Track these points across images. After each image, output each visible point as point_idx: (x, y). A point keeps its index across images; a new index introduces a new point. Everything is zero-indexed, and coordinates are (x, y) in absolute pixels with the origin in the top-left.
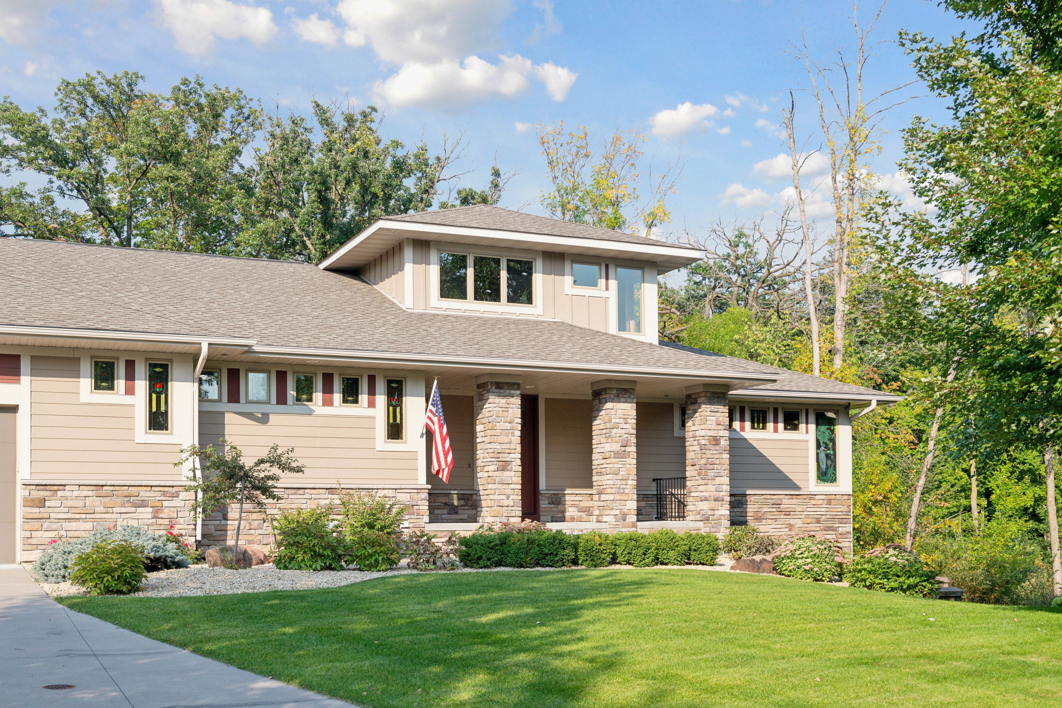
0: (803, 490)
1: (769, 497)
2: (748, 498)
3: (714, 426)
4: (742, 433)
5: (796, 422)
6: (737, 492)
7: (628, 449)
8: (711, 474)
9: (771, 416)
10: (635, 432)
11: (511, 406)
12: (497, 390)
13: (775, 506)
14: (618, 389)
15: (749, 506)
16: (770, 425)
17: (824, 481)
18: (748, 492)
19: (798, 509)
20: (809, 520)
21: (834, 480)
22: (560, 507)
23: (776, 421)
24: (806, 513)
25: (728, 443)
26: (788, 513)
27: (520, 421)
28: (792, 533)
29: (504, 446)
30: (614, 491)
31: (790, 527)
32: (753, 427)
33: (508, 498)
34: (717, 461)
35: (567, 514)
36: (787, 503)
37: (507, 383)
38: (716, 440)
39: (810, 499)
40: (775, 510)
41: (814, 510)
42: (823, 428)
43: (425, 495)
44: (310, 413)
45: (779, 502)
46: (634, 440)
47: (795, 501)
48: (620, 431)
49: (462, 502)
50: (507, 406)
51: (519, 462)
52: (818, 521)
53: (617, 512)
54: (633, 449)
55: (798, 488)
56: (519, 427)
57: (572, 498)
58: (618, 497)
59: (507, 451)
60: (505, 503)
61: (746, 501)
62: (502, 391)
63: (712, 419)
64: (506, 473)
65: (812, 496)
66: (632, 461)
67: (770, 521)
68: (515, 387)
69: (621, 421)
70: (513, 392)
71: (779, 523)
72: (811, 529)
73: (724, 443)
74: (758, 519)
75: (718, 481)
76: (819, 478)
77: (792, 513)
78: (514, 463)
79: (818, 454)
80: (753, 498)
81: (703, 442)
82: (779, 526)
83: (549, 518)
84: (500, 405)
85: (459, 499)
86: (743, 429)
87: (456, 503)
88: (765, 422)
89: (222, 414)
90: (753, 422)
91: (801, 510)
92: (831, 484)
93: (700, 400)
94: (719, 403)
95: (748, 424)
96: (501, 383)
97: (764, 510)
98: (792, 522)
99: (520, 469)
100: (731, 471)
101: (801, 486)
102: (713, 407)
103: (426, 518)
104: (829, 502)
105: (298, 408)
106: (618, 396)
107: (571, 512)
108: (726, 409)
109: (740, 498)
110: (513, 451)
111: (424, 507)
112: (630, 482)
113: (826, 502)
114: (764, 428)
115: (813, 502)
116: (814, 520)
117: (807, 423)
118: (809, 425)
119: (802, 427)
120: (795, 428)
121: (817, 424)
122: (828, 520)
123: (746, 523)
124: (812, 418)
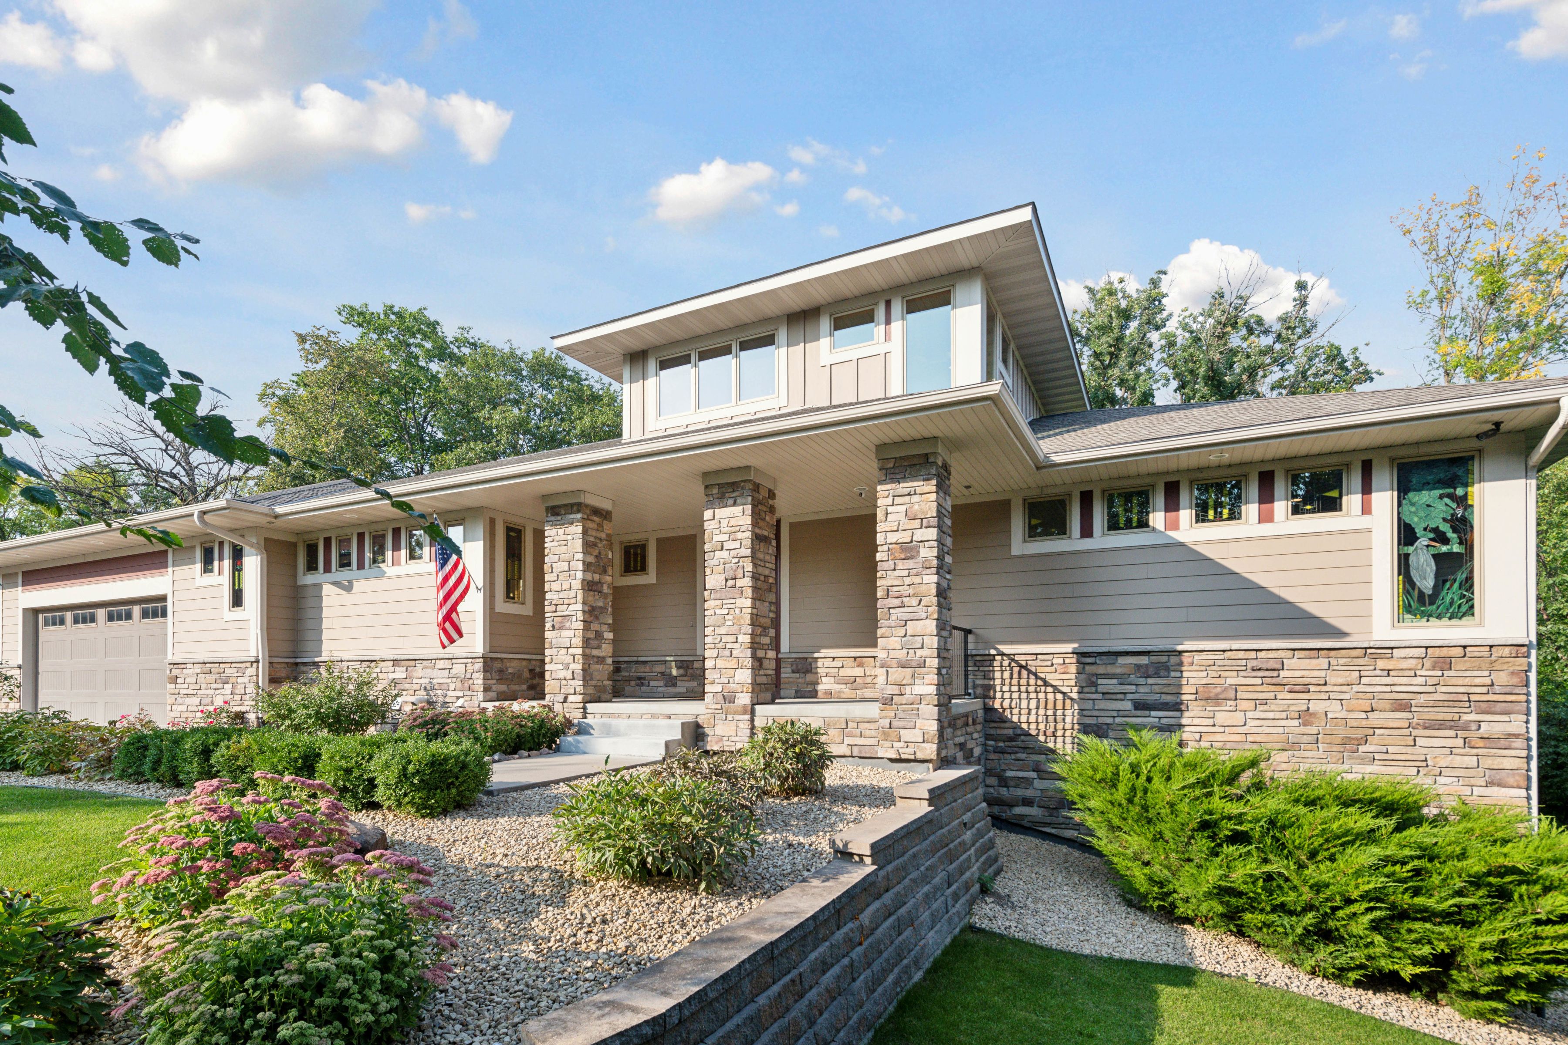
0: (1355, 637)
1: (1241, 655)
2: (1186, 658)
4: (1172, 533)
6: (1149, 648)
7: (738, 583)
9: (1252, 491)
10: (751, 553)
11: (570, 537)
12: (553, 518)
13: (1261, 674)
15: (1185, 674)
16: (1251, 509)
17: (1427, 615)
18: (1180, 648)
19: (1333, 678)
20: (1369, 704)
22: (809, 677)
23: (1267, 499)
24: (1356, 688)
26: (1301, 688)
28: (1313, 730)
30: (715, 653)
31: (1305, 717)
32: (1202, 519)
33: (567, 668)
35: (820, 687)
36: (1299, 666)
37: (565, 505)
39: (1375, 656)
40: (1259, 681)
41: (1388, 680)
42: (1423, 496)
43: (480, 666)
44: (382, 575)
45: (1272, 664)
46: (750, 566)
47: (1325, 662)
49: (682, 672)
50: (565, 537)
51: (580, 616)
52: (1403, 706)
53: (720, 688)
54: (747, 581)
55: (1341, 634)
57: (828, 663)
58: (721, 663)
59: (566, 601)
60: (562, 675)
61: (1181, 664)
62: (559, 518)
64: (565, 633)
65: (1381, 650)
67: (1247, 705)
68: (575, 508)
69: (726, 537)
70: (572, 516)
71: (1273, 707)
72: (1376, 724)
74: (1213, 698)
76: (1408, 609)
77: (1312, 688)
78: (574, 618)
79: (1403, 557)
80: (1197, 657)
82: (1271, 715)
83: (793, 692)
84: (557, 538)
85: (678, 668)
86: (1173, 524)
87: (674, 672)
91: (1340, 681)
92: (1454, 622)
95: (1188, 515)
96: (559, 507)
97: (1230, 681)
98: (1312, 706)
101: (1345, 629)
103: (481, 696)
104: (1445, 664)
105: (374, 571)
106: (724, 496)
107: (825, 685)
108: (932, 486)
109: (1164, 659)
110: (573, 601)
111: (479, 681)
112: (741, 638)
113: (1428, 663)
115: (1381, 664)
116: (1387, 705)
117: (1367, 490)
118: (1375, 496)
119: (1352, 501)
120: (1332, 505)
121: (1403, 489)
122: (1436, 704)
123: (1177, 707)
124: (1383, 477)
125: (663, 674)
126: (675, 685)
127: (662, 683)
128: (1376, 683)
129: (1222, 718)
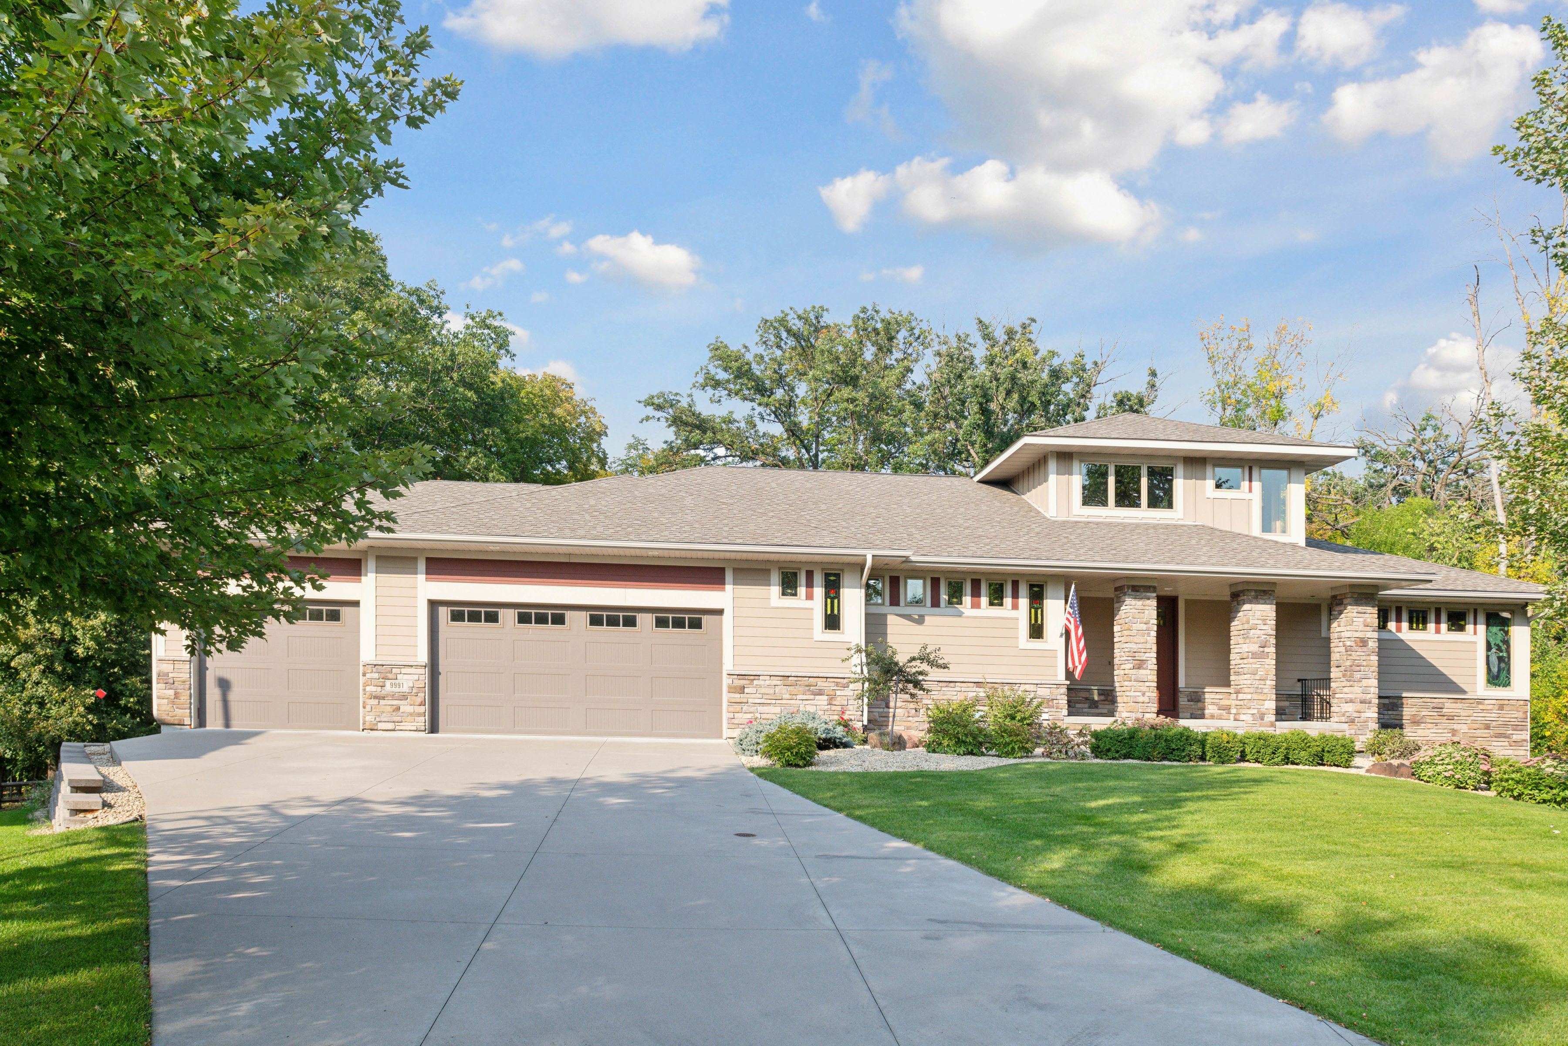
0: (1471, 694)
1: (1429, 700)
2: (1405, 701)
3: (1361, 628)
4: (1398, 634)
5: (1462, 623)
7: (1266, 650)
8: (1357, 676)
9: (1432, 617)
10: (1274, 633)
11: (1147, 608)
12: (1133, 593)
13: (1436, 710)
14: (1256, 591)
15: (1405, 709)
16: (1431, 626)
17: (1495, 685)
18: (1404, 695)
19: (1463, 713)
20: (1476, 726)
21: (1507, 684)
22: (1200, 705)
23: (1438, 622)
24: (1472, 718)
25: (1377, 644)
26: (1451, 718)
27: (1155, 622)
29: (1140, 646)
30: (1252, 690)
31: (1454, 732)
32: (1411, 628)
33: (1144, 695)
34: (1364, 663)
35: (1207, 712)
36: (1450, 707)
37: (1143, 587)
38: (1363, 642)
39: (1478, 703)
40: (1435, 714)
41: (1483, 714)
42: (1495, 629)
43: (1064, 690)
44: (960, 615)
45: (1440, 706)
46: (1273, 641)
47: (1459, 705)
48: (1259, 632)
49: (1102, 697)
50: (1142, 608)
51: (1155, 661)
52: (1487, 727)
53: (1255, 711)
54: (1273, 650)
55: (1464, 692)
56: (1155, 628)
57: (1212, 696)
58: (1255, 696)
59: (1143, 651)
60: (1141, 699)
61: (1402, 704)
62: (1138, 594)
63: (1359, 621)
64: (1142, 672)
65: (1480, 701)
66: (1270, 662)
67: (1430, 726)
68: (1151, 590)
69: (1260, 622)
70: (1149, 594)
71: (1440, 727)
72: (1478, 735)
73: (1373, 645)
74: (1416, 722)
75: (1365, 682)
76: (1489, 681)
77: (1456, 718)
78: (1150, 662)
79: (1488, 657)
80: (1410, 701)
81: (1348, 643)
82: (1441, 731)
83: (1189, 715)
85: (1099, 695)
86: (1399, 629)
87: (1096, 698)
88: (1425, 622)
89: (884, 616)
90: (1411, 622)
91: (1466, 714)
92: (1504, 688)
93: (1345, 601)
94: (1367, 605)
95: (1405, 625)
96: (1136, 586)
97: (1424, 714)
98: (1456, 727)
99: (1156, 667)
100: (1379, 673)
101: (1467, 690)
102: (1360, 609)
103: (1065, 712)
104: (1501, 707)
105: (950, 610)
106: (1256, 598)
107: (1210, 710)
108: (1375, 610)
109: (1393, 701)
110: (1149, 651)
111: (1063, 701)
112: (1268, 682)
113: (1496, 707)
114: (1425, 629)
115: (1481, 707)
116: (1482, 726)
117: (1475, 624)
118: (1478, 626)
119: (1470, 627)
120: (1461, 629)
121: (1488, 625)
122: (1499, 726)
123: (1401, 727)
124: (1481, 618)
125: (1087, 699)
126: (1097, 707)
127: (1087, 705)
128: (1479, 716)
129: (1420, 732)
